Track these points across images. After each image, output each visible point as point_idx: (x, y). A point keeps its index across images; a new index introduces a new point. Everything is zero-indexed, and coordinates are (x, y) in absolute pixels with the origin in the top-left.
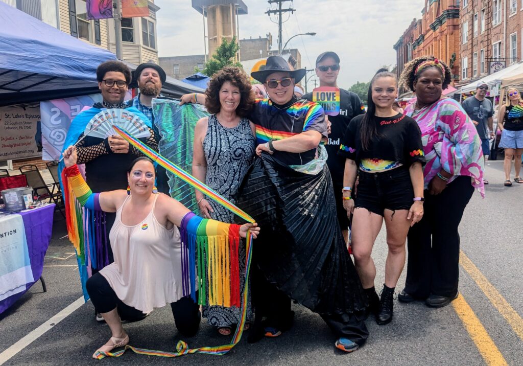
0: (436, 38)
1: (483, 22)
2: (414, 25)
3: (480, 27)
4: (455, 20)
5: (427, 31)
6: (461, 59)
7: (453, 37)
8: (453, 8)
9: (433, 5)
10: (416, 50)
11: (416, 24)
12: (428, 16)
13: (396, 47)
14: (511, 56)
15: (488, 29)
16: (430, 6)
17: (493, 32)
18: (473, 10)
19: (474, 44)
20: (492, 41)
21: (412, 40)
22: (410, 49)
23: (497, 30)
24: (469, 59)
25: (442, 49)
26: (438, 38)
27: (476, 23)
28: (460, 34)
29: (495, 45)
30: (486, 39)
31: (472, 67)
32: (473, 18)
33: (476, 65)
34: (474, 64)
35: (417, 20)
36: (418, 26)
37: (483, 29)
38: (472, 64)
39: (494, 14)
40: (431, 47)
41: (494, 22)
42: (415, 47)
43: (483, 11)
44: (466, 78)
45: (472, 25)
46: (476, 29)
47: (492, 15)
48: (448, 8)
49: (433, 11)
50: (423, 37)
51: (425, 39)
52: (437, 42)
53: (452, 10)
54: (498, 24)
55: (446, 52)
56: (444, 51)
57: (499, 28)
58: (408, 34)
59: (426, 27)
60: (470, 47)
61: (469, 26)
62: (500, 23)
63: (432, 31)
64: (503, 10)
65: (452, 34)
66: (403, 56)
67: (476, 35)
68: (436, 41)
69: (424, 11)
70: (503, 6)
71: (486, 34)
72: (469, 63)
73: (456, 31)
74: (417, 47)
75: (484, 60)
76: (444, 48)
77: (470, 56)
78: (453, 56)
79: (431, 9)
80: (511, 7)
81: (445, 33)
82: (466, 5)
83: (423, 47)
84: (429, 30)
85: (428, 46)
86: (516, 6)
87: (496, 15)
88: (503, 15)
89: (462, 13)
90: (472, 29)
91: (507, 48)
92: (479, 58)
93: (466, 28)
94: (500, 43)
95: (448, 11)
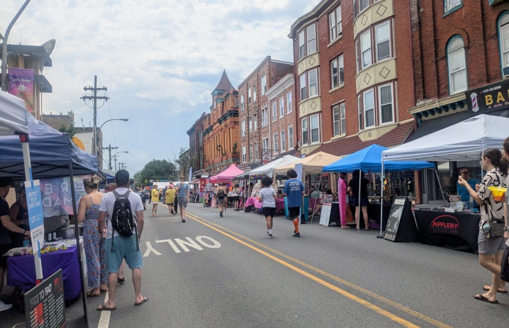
0: (221, 129)
1: (256, 123)
2: (204, 117)
3: (253, 126)
4: (236, 118)
5: (215, 124)
6: (241, 148)
7: (234, 130)
8: (233, 109)
9: (219, 105)
10: (206, 137)
11: (206, 117)
12: (215, 112)
13: (190, 133)
14: (275, 149)
15: (259, 129)
16: (217, 105)
17: (262, 131)
18: (248, 113)
19: (250, 137)
20: (262, 137)
21: (203, 129)
22: (201, 136)
23: (265, 130)
24: (246, 148)
25: (227, 139)
26: (223, 130)
27: (251, 122)
28: (240, 130)
29: (264, 140)
30: (258, 135)
31: (249, 154)
32: (248, 119)
33: (252, 153)
34: (250, 152)
35: (206, 114)
36: (207, 119)
37: (256, 128)
38: (249, 152)
39: (262, 118)
40: (218, 136)
41: (262, 124)
42: (205, 134)
43: (255, 115)
44: (245, 162)
45: (248, 124)
46: (251, 127)
47: (261, 119)
48: (230, 109)
49: (219, 109)
50: (211, 127)
51: (213, 129)
52: (223, 133)
53: (233, 111)
54: (265, 125)
55: (230, 141)
56: (228, 140)
57: (266, 129)
58: (199, 123)
59: (214, 120)
60: (247, 139)
61: (246, 124)
62: (267, 125)
63: (218, 124)
64: (268, 116)
65: (234, 128)
66: (195, 141)
67: (251, 132)
68: (221, 131)
69: (212, 108)
70: (268, 114)
71: (258, 131)
72: (247, 151)
73: (237, 126)
74: (207, 135)
75: (257, 149)
76: (228, 138)
77: (248, 146)
78: (235, 145)
79: (217, 108)
80: (273, 115)
81: (228, 127)
82: (243, 109)
83: (212, 135)
84: (216, 123)
85: (215, 135)
86: (276, 115)
87: (264, 119)
88: (268, 120)
89: (240, 114)
90: (248, 127)
91: (272, 143)
92: (254, 148)
93: (243, 125)
94: (267, 139)
95: (230, 111)
